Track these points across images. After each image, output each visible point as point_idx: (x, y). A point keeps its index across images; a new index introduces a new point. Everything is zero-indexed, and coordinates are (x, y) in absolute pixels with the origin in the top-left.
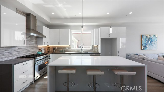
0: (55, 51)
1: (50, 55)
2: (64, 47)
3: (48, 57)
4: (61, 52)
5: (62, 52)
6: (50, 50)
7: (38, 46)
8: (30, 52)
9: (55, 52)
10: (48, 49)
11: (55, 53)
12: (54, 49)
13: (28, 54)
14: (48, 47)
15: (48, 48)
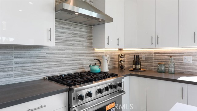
0: (138, 67)
1: (123, 80)
2: (171, 56)
3: (115, 87)
4: (161, 72)
5: (165, 72)
6: (124, 61)
7: (94, 50)
8: (73, 64)
9: (139, 70)
10: (120, 59)
11: (140, 73)
12: (137, 59)
13: (70, 69)
14: (120, 53)
15: (121, 56)
